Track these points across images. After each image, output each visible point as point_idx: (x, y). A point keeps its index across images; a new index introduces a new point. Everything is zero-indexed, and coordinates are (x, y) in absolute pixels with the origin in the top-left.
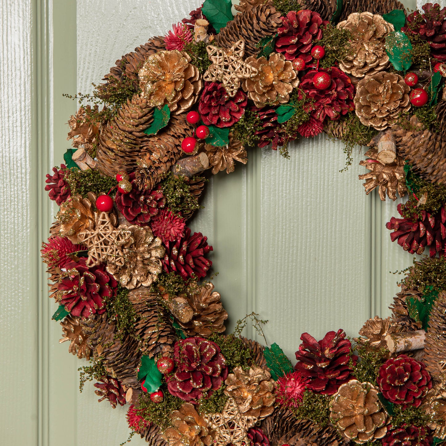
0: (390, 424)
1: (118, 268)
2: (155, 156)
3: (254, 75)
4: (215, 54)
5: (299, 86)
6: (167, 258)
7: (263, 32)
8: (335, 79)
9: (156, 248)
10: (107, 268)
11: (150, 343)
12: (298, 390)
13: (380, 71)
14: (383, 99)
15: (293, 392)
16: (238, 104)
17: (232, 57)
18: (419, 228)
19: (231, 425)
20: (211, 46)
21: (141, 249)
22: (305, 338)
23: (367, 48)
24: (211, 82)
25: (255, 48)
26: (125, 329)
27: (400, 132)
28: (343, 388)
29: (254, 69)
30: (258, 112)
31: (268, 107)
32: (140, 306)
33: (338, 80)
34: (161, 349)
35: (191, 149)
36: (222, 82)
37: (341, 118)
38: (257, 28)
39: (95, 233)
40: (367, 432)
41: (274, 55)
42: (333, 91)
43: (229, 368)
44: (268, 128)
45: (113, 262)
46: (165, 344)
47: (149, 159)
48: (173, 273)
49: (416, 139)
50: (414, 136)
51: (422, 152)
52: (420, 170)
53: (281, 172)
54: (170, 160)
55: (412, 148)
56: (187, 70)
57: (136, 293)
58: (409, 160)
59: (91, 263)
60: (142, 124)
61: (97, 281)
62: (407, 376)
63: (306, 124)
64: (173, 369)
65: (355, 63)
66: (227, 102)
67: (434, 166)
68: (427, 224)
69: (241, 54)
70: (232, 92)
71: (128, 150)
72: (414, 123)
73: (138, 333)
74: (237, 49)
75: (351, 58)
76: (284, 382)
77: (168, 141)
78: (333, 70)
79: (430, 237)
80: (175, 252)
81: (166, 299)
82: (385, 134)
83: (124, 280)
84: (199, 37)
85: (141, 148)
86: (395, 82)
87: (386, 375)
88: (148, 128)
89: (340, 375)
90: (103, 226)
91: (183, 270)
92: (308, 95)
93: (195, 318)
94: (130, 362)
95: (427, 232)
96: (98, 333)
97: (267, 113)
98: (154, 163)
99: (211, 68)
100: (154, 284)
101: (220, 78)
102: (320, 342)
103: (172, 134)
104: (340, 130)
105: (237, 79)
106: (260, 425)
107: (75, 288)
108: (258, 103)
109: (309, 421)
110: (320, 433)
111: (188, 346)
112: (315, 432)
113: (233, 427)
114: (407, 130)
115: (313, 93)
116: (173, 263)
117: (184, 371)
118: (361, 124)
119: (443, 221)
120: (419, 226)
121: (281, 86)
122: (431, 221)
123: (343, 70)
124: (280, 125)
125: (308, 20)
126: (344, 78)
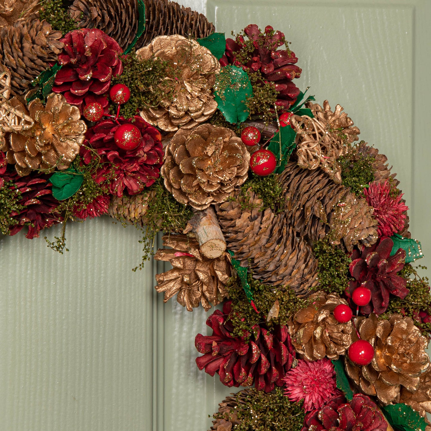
3: (27, 127)
5: (84, 142)
7: (39, 61)
8: (141, 134)
14: (213, 165)
18: (251, 350)
23: (189, 89)
25: (23, 85)
27: (232, 212)
29: (27, 118)
30: (14, 182)
31: (34, 174)
33: (146, 135)
38: (30, 55)
41: (53, 96)
42: (141, 152)
44: (32, 206)
49: (256, 222)
50: (252, 219)
51: (264, 242)
52: (257, 267)
53: (23, 270)
55: (251, 235)
65: (173, 111)
67: (280, 261)
68: (262, 343)
69: (5, 95)
72: (251, 199)
75: (167, 104)
78: (136, 120)
79: (266, 363)
82: (205, 215)
86: (227, 139)
92: (105, 157)
95: (262, 355)
97: (30, 183)
104: (132, 209)
108: (20, 168)
114: (243, 210)
115: (114, 156)
118: (172, 200)
119: (284, 339)
120: (251, 347)
121: (64, 144)
122: (269, 339)
123: (146, 120)
124: (57, 203)
125: (105, 44)
126: (153, 131)
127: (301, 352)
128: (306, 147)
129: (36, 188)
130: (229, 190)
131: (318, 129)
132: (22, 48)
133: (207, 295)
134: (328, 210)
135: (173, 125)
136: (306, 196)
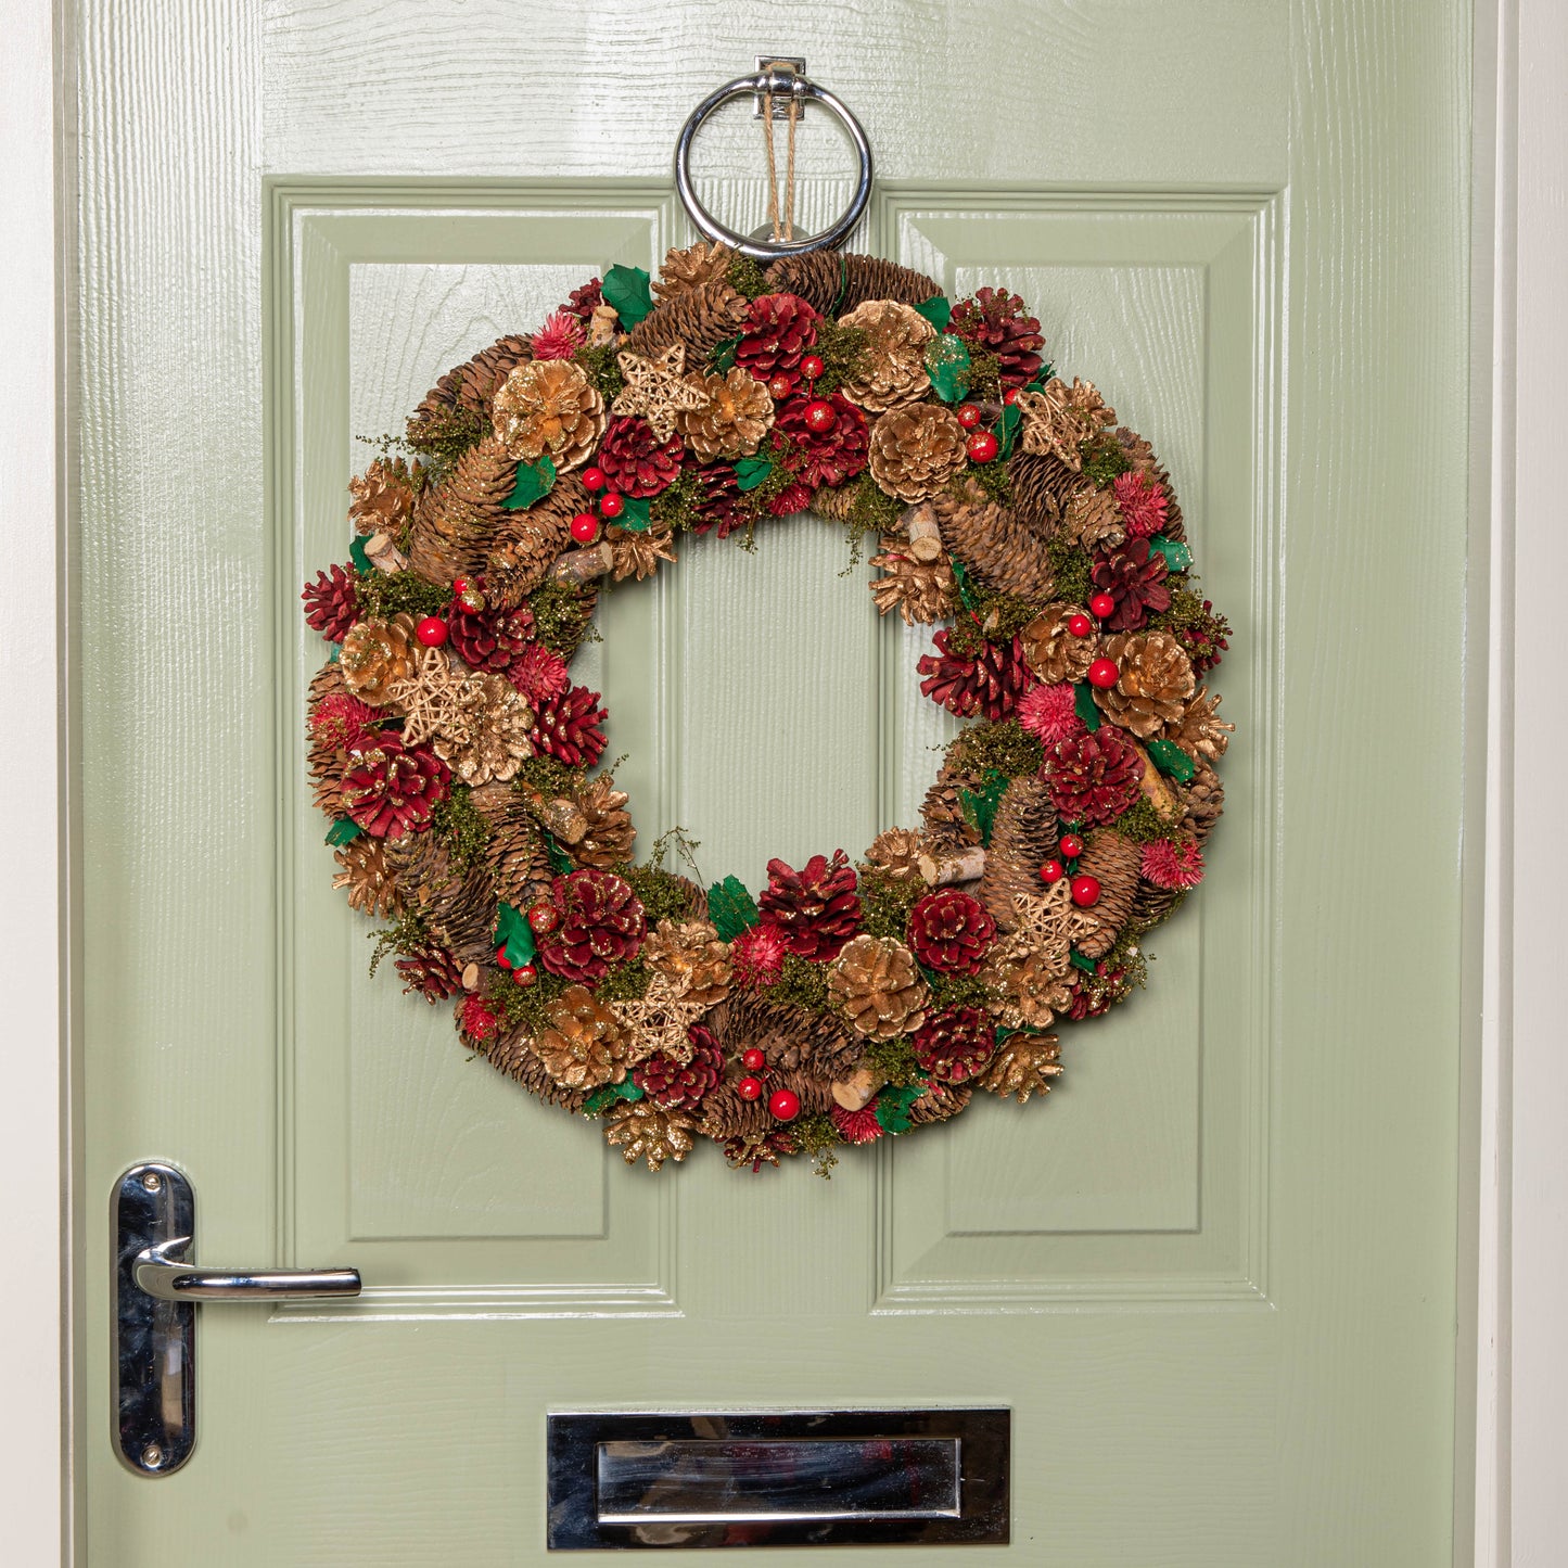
0: (930, 1006)
1: (456, 747)
2: (524, 547)
3: (703, 405)
4: (633, 369)
5: (775, 425)
6: (536, 731)
7: (717, 331)
8: (840, 414)
9: (520, 711)
10: (436, 748)
11: (515, 880)
12: (771, 954)
13: (913, 402)
14: (922, 450)
15: (763, 959)
16: (671, 455)
17: (665, 374)
18: (976, 670)
19: (658, 1020)
20: (626, 354)
21: (495, 714)
22: (774, 869)
23: (895, 363)
24: (625, 417)
25: (700, 357)
26: (470, 856)
27: (948, 506)
28: (848, 949)
29: (703, 395)
30: (697, 471)
31: (719, 462)
32: (494, 815)
33: (845, 416)
34: (533, 890)
35: (589, 535)
36: (646, 418)
37: (848, 480)
38: (707, 324)
39: (420, 684)
40: (895, 1021)
41: (735, 371)
42: (838, 435)
43: (650, 922)
44: (718, 499)
45: (450, 736)
46: (540, 881)
47: (513, 552)
48: (547, 758)
49: (977, 518)
50: (971, 514)
51: (986, 541)
52: (980, 571)
54: (549, 555)
55: (970, 533)
56: (583, 395)
57: (485, 793)
58: (962, 554)
59: (411, 738)
60: (500, 491)
61: (419, 772)
62: (961, 922)
63: (789, 492)
64: (557, 925)
65: (875, 388)
66: (650, 453)
67: (1006, 564)
68: (989, 663)
69: (679, 369)
70: (664, 435)
71: (473, 537)
72: (972, 490)
73: (492, 862)
74: (672, 360)
75: (868, 379)
76: (748, 941)
77: (546, 519)
78: (835, 397)
79: (994, 687)
80: (550, 720)
81: (537, 803)
82: (920, 510)
83: (467, 768)
84: (599, 337)
85: (496, 533)
86: (941, 421)
87: (924, 923)
88: (508, 497)
89: (841, 927)
90: (433, 673)
91: (564, 752)
92: (794, 441)
93: (588, 835)
94: (477, 916)
95: (991, 677)
96: (421, 864)
97: (714, 472)
98: (521, 559)
99: (625, 393)
100: (519, 776)
101: (642, 409)
102: (801, 874)
103: (552, 508)
104: (839, 504)
105: (671, 413)
106: (706, 1020)
107: (379, 785)
108: (701, 454)
109: (793, 1006)
110: (813, 1025)
111: (581, 884)
112: (805, 1024)
113: (661, 1023)
114: (961, 503)
115: (805, 438)
116: (546, 739)
117: (579, 927)
118: (880, 492)
119: (1017, 659)
120: (977, 667)
121: (748, 426)
122: (997, 658)
123: (849, 399)
124: (742, 494)
125: (795, 310)
126: (854, 412)
127: (1038, 675)
128: (1034, 429)
129: (722, 477)
130: (942, 478)
131: (1052, 408)
132: (698, 318)
133: (927, 605)
134: (1062, 504)
135: (882, 405)
136: (1036, 487)
